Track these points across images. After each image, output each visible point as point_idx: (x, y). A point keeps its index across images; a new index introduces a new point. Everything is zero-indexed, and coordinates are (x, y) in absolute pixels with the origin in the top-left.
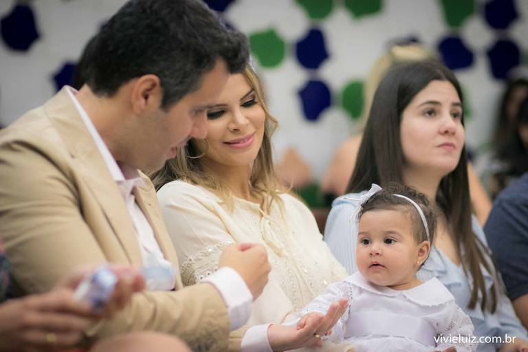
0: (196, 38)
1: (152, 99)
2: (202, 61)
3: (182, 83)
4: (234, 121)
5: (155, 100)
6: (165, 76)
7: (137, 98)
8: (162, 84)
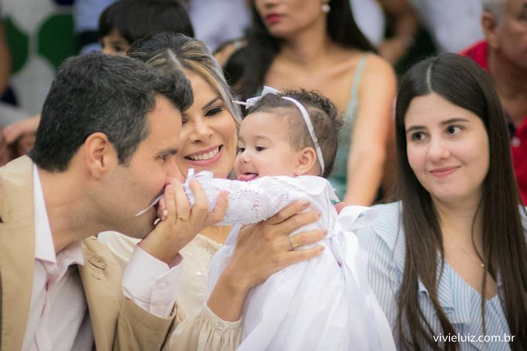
0: (124, 82)
1: (106, 159)
2: (140, 103)
3: (129, 132)
4: (195, 132)
5: (111, 157)
6: (111, 130)
7: (92, 161)
8: (111, 139)
